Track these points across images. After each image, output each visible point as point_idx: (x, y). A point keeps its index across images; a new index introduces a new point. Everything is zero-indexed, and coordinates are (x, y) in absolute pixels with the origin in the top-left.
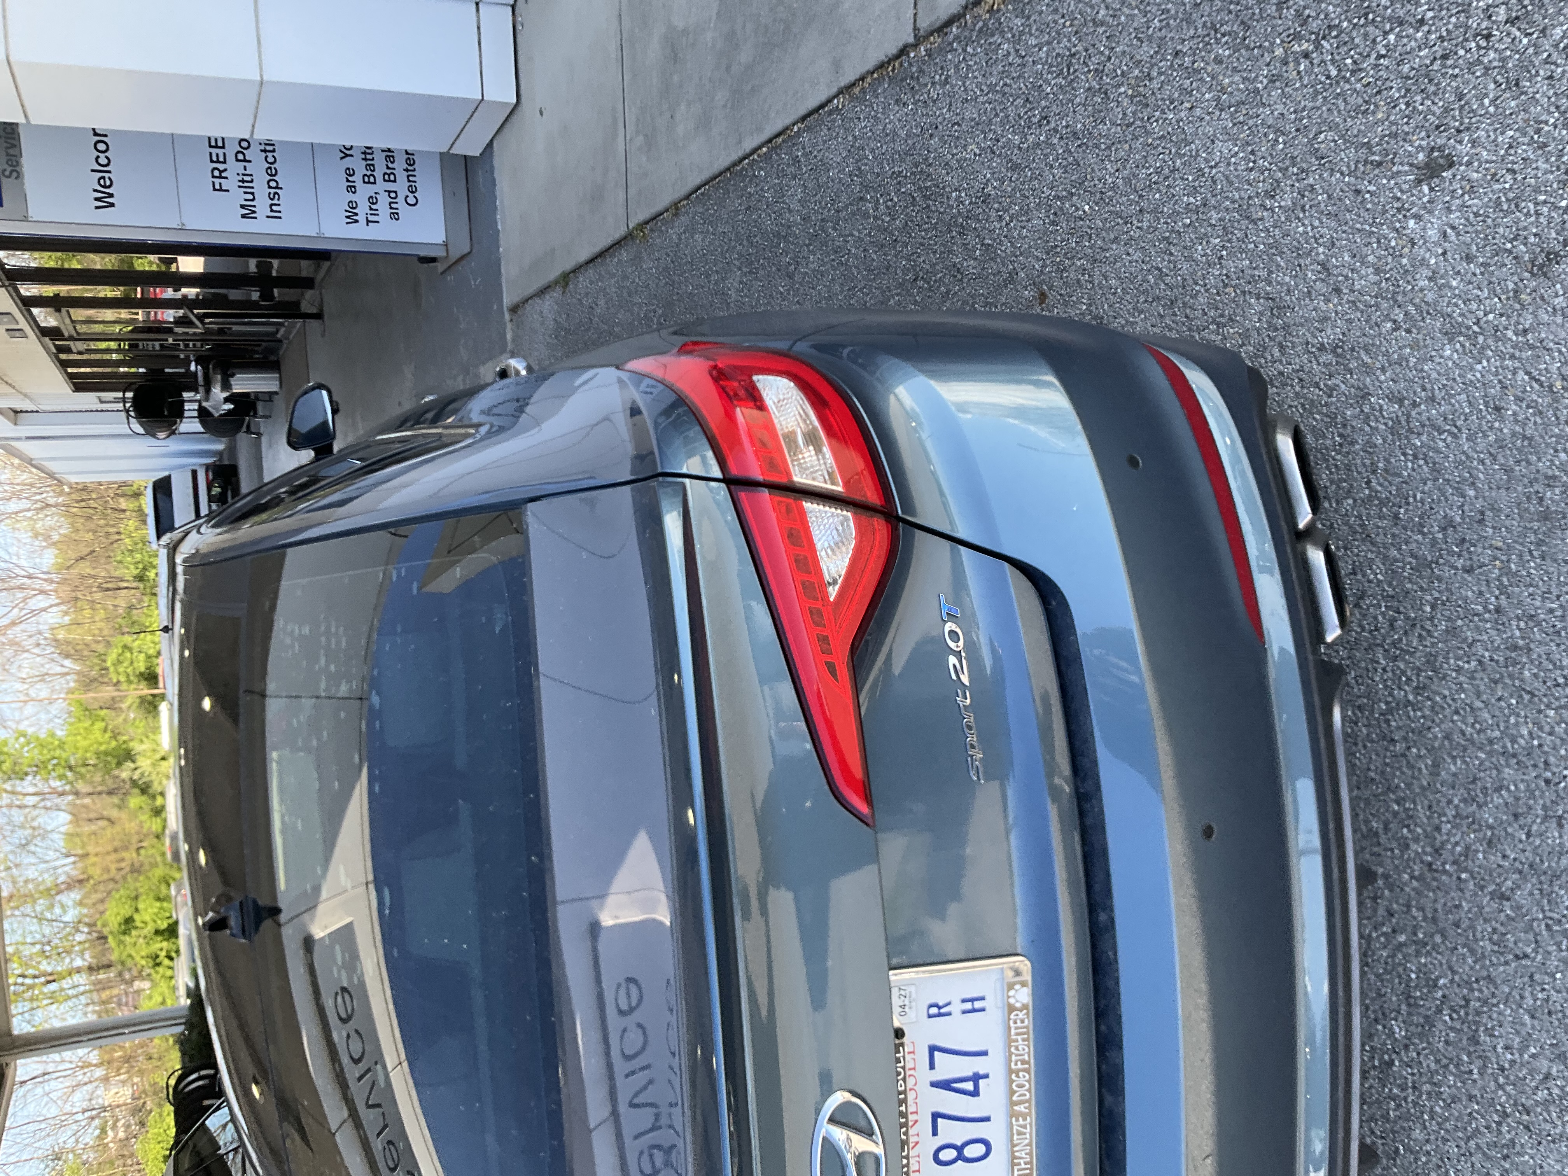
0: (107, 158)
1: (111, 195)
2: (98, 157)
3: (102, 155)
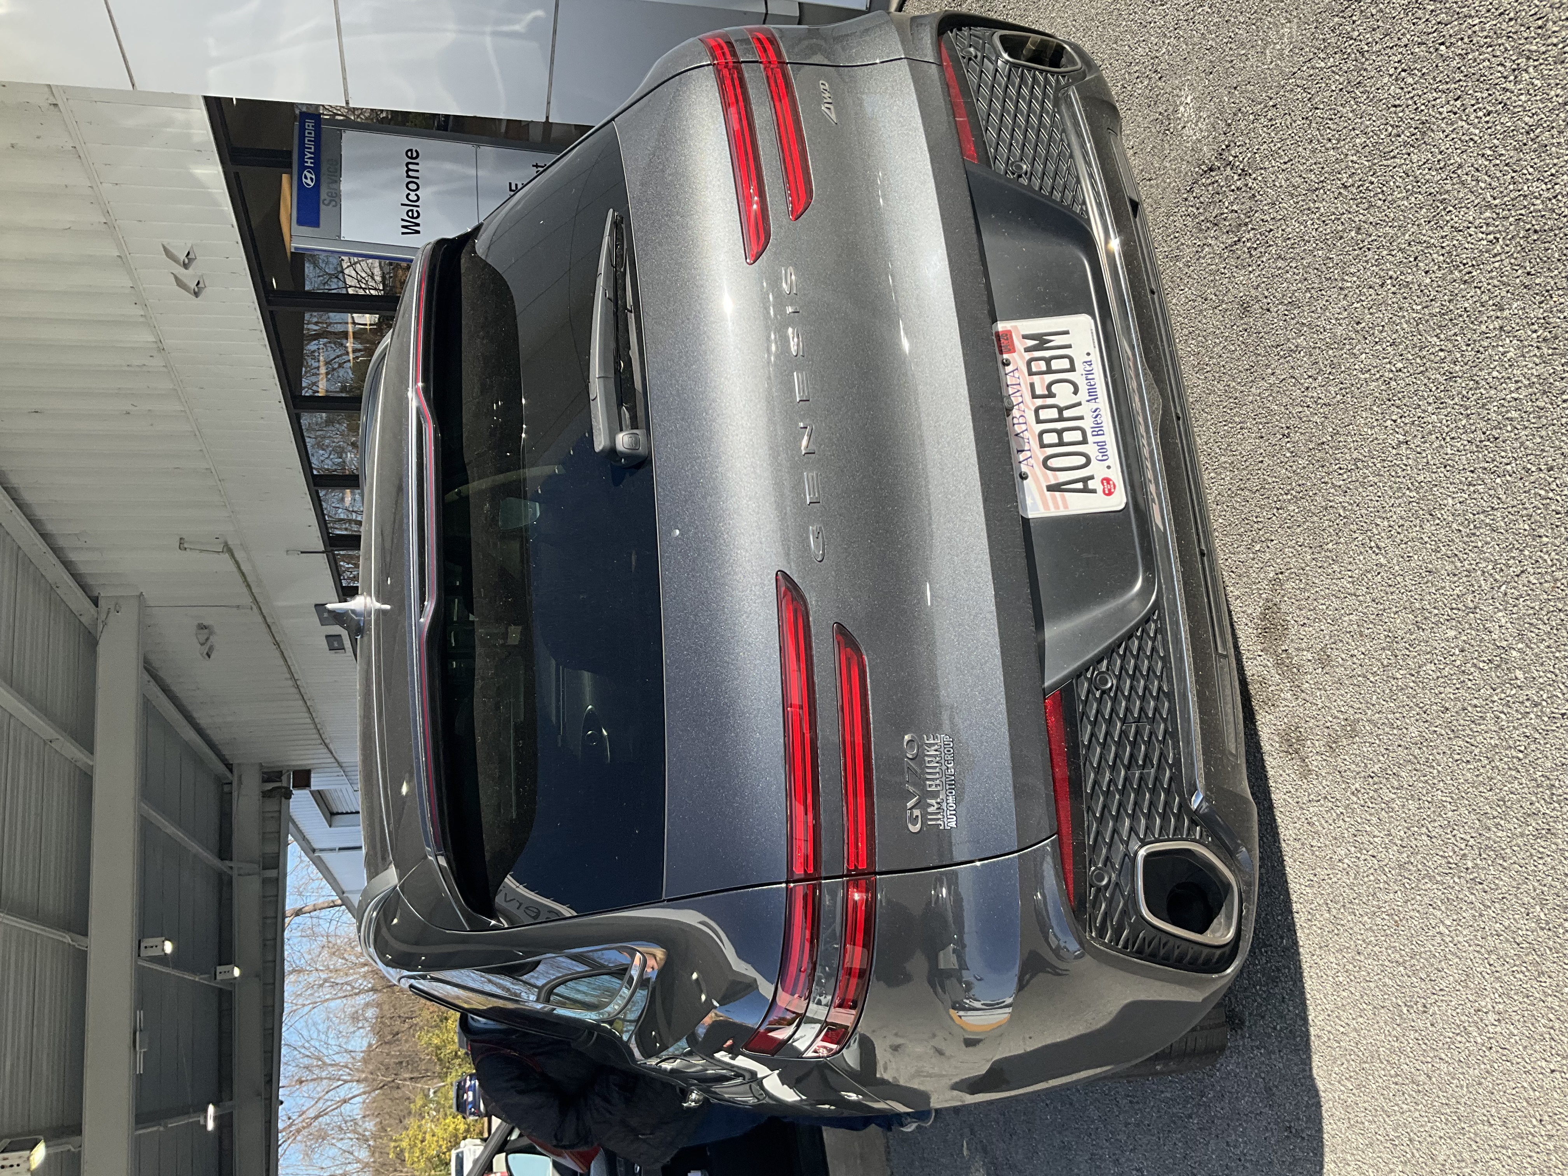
0: (416, 195)
1: (418, 225)
2: (409, 194)
3: (412, 194)
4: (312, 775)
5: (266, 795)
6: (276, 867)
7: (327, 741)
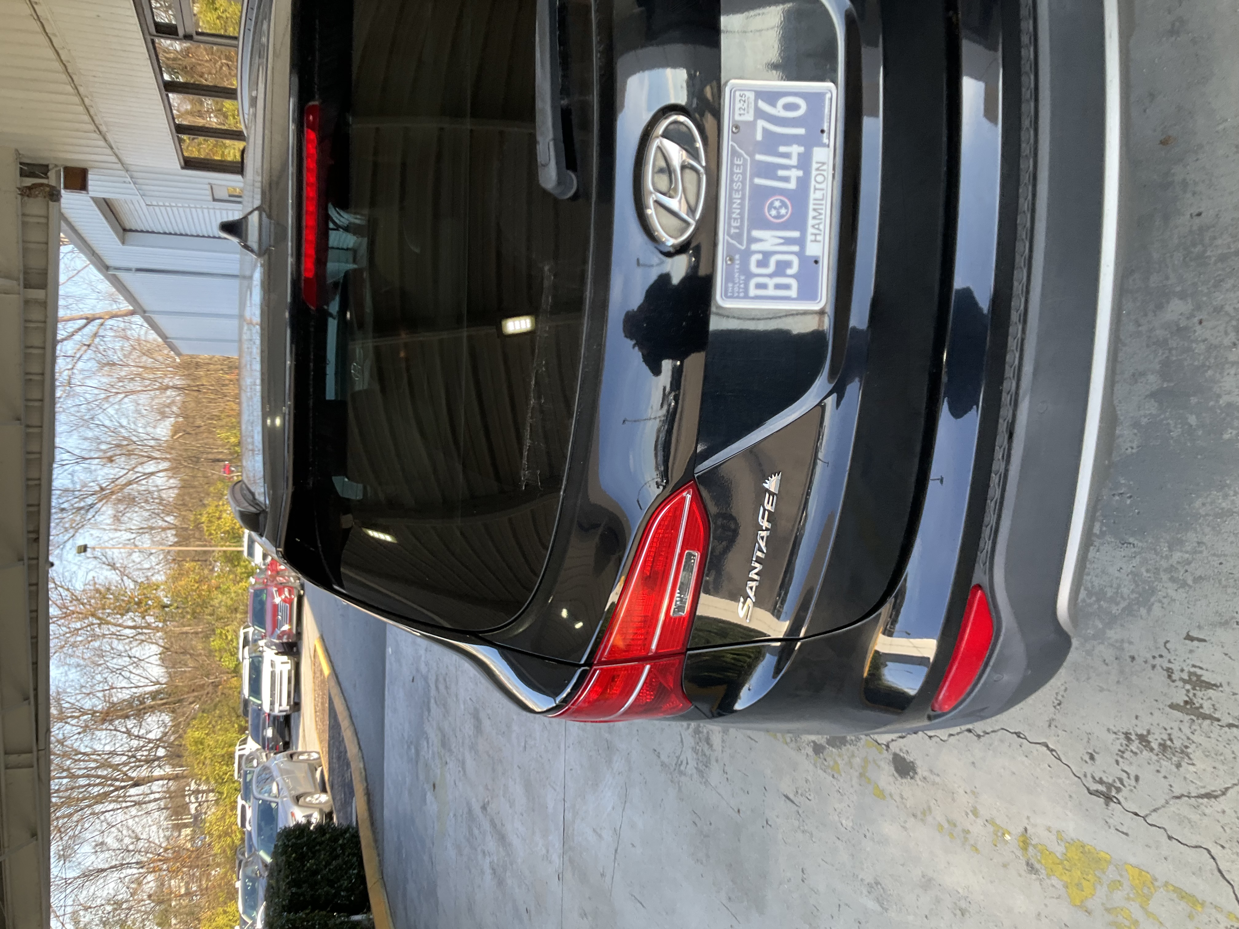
4: (90, 176)
5: (27, 192)
6: (43, 286)
7: (103, 128)
